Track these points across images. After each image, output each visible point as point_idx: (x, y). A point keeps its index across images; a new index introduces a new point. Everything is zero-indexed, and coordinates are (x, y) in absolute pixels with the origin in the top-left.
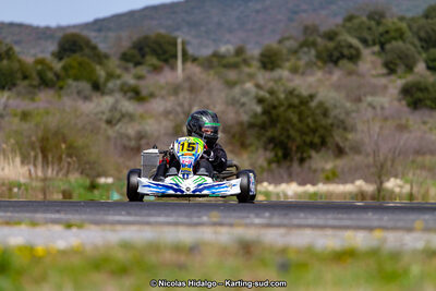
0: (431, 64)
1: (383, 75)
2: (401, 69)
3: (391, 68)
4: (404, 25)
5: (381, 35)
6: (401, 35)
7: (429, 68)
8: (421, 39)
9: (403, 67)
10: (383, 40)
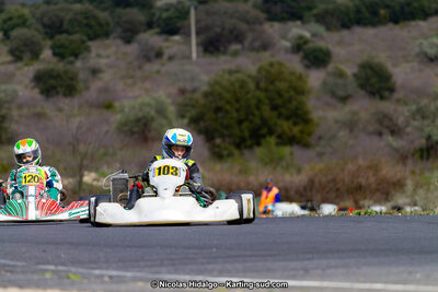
0: (57, 50)
1: (10, 63)
2: (27, 56)
3: (17, 55)
4: (26, 11)
5: (5, 21)
6: (23, 23)
7: (55, 54)
8: (45, 26)
9: (29, 54)
10: (6, 26)
